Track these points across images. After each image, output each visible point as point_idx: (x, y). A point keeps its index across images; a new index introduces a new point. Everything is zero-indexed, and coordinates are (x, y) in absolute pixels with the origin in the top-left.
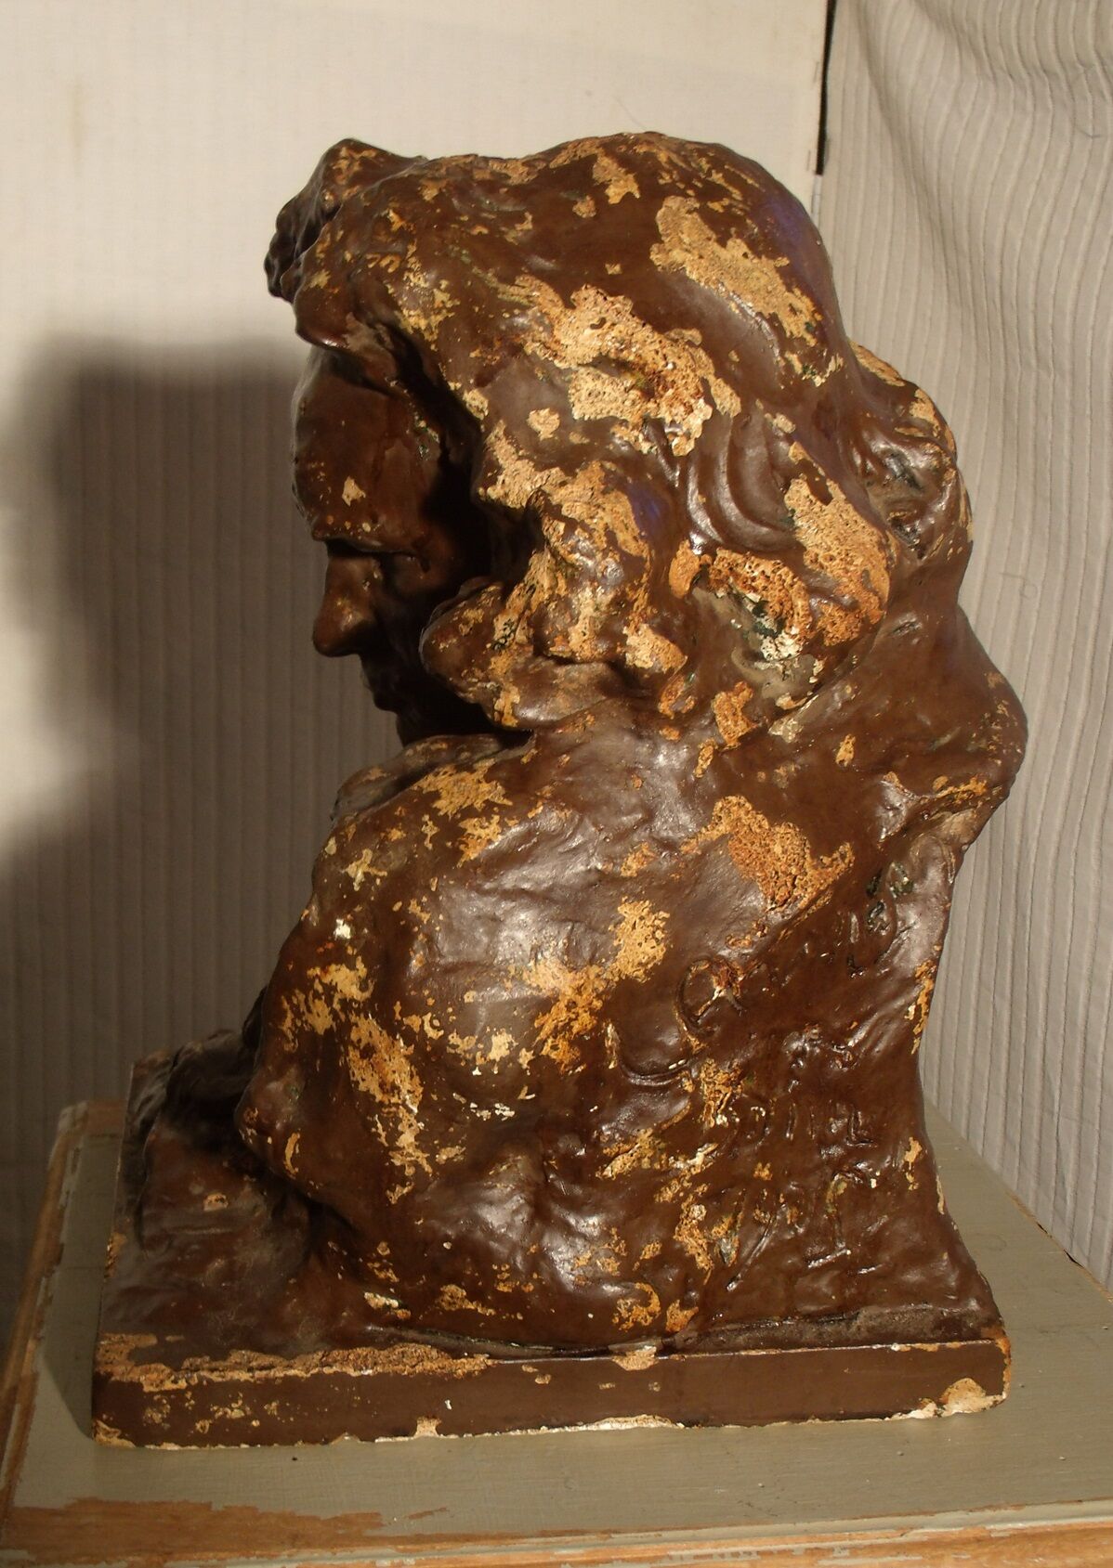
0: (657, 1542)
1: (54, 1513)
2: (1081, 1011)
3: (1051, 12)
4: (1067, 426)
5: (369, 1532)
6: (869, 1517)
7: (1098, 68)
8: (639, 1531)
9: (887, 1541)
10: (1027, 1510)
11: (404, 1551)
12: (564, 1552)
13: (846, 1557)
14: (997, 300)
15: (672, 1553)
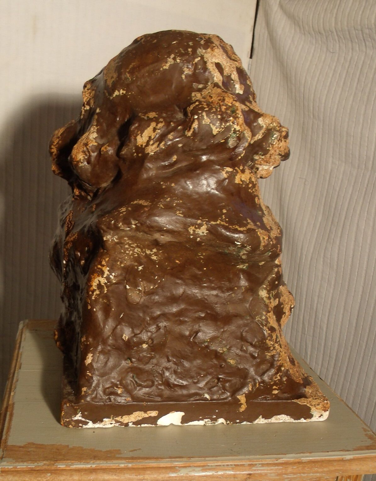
0: (204, 461)
1: (20, 447)
2: (315, 305)
3: (322, 16)
4: (321, 136)
5: (117, 456)
6: (267, 455)
7: (335, 33)
8: (199, 458)
9: (272, 462)
10: (313, 454)
11: (129, 462)
12: (177, 463)
13: (260, 467)
14: (302, 98)
15: (209, 464)
